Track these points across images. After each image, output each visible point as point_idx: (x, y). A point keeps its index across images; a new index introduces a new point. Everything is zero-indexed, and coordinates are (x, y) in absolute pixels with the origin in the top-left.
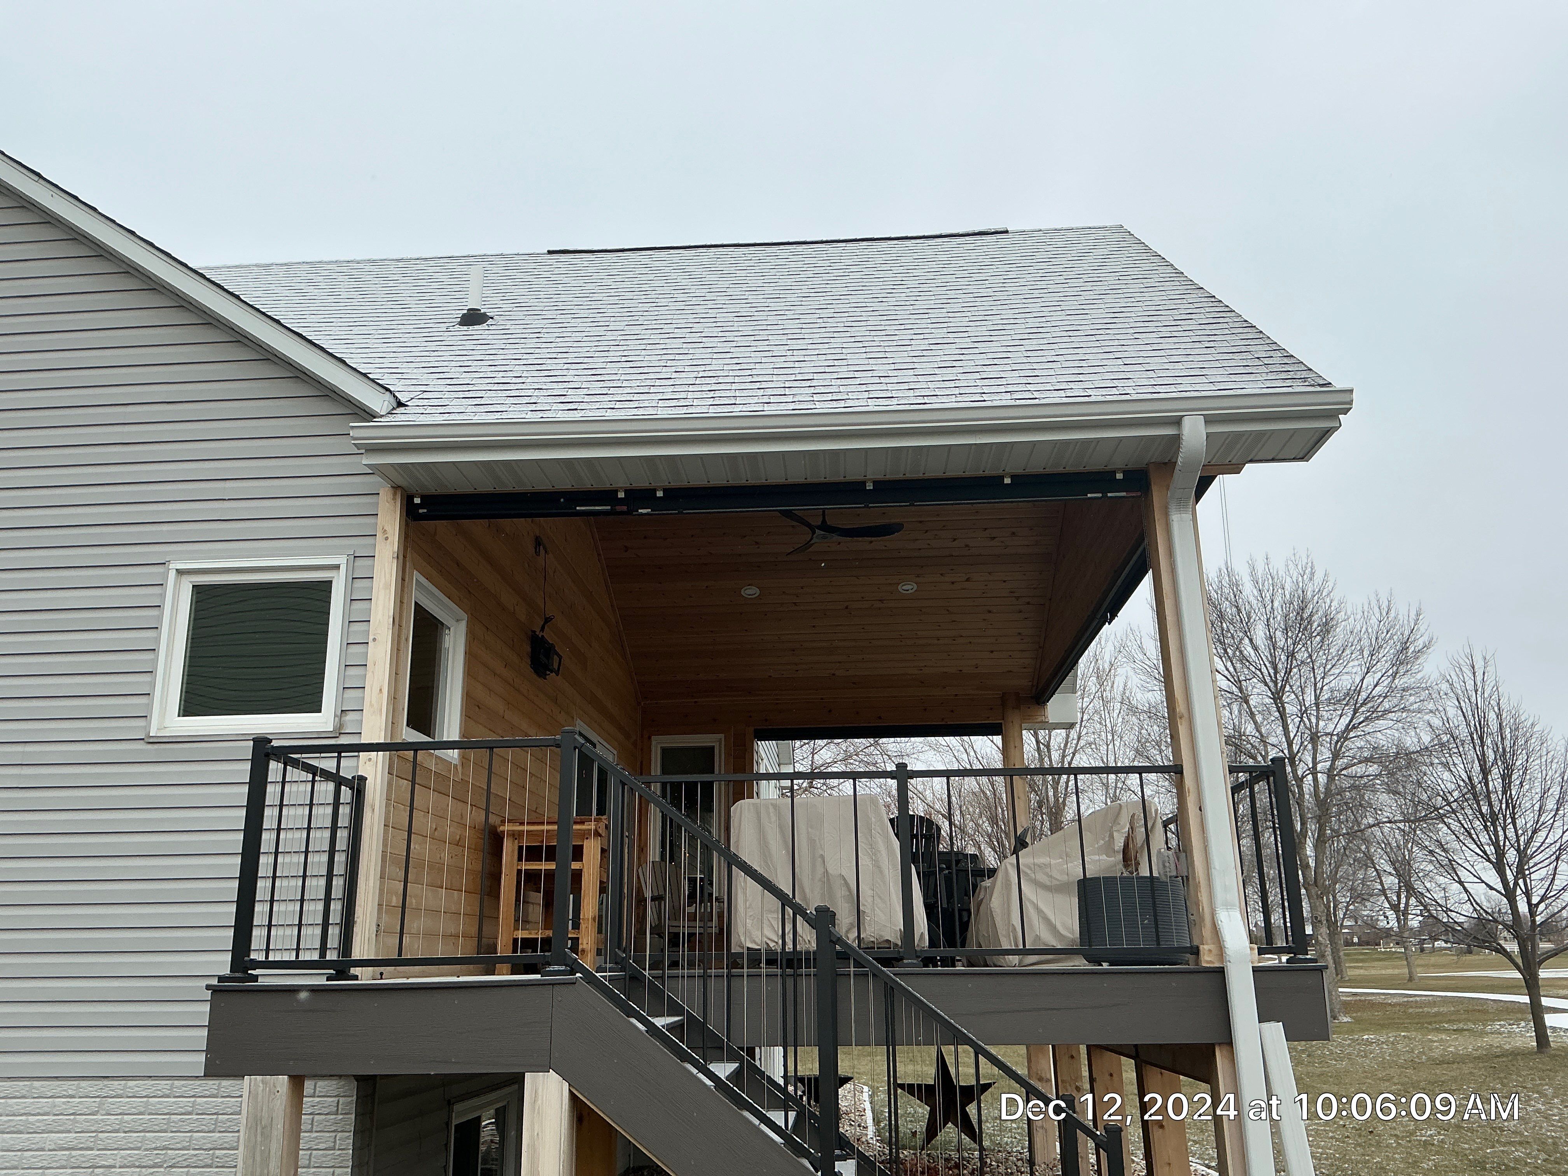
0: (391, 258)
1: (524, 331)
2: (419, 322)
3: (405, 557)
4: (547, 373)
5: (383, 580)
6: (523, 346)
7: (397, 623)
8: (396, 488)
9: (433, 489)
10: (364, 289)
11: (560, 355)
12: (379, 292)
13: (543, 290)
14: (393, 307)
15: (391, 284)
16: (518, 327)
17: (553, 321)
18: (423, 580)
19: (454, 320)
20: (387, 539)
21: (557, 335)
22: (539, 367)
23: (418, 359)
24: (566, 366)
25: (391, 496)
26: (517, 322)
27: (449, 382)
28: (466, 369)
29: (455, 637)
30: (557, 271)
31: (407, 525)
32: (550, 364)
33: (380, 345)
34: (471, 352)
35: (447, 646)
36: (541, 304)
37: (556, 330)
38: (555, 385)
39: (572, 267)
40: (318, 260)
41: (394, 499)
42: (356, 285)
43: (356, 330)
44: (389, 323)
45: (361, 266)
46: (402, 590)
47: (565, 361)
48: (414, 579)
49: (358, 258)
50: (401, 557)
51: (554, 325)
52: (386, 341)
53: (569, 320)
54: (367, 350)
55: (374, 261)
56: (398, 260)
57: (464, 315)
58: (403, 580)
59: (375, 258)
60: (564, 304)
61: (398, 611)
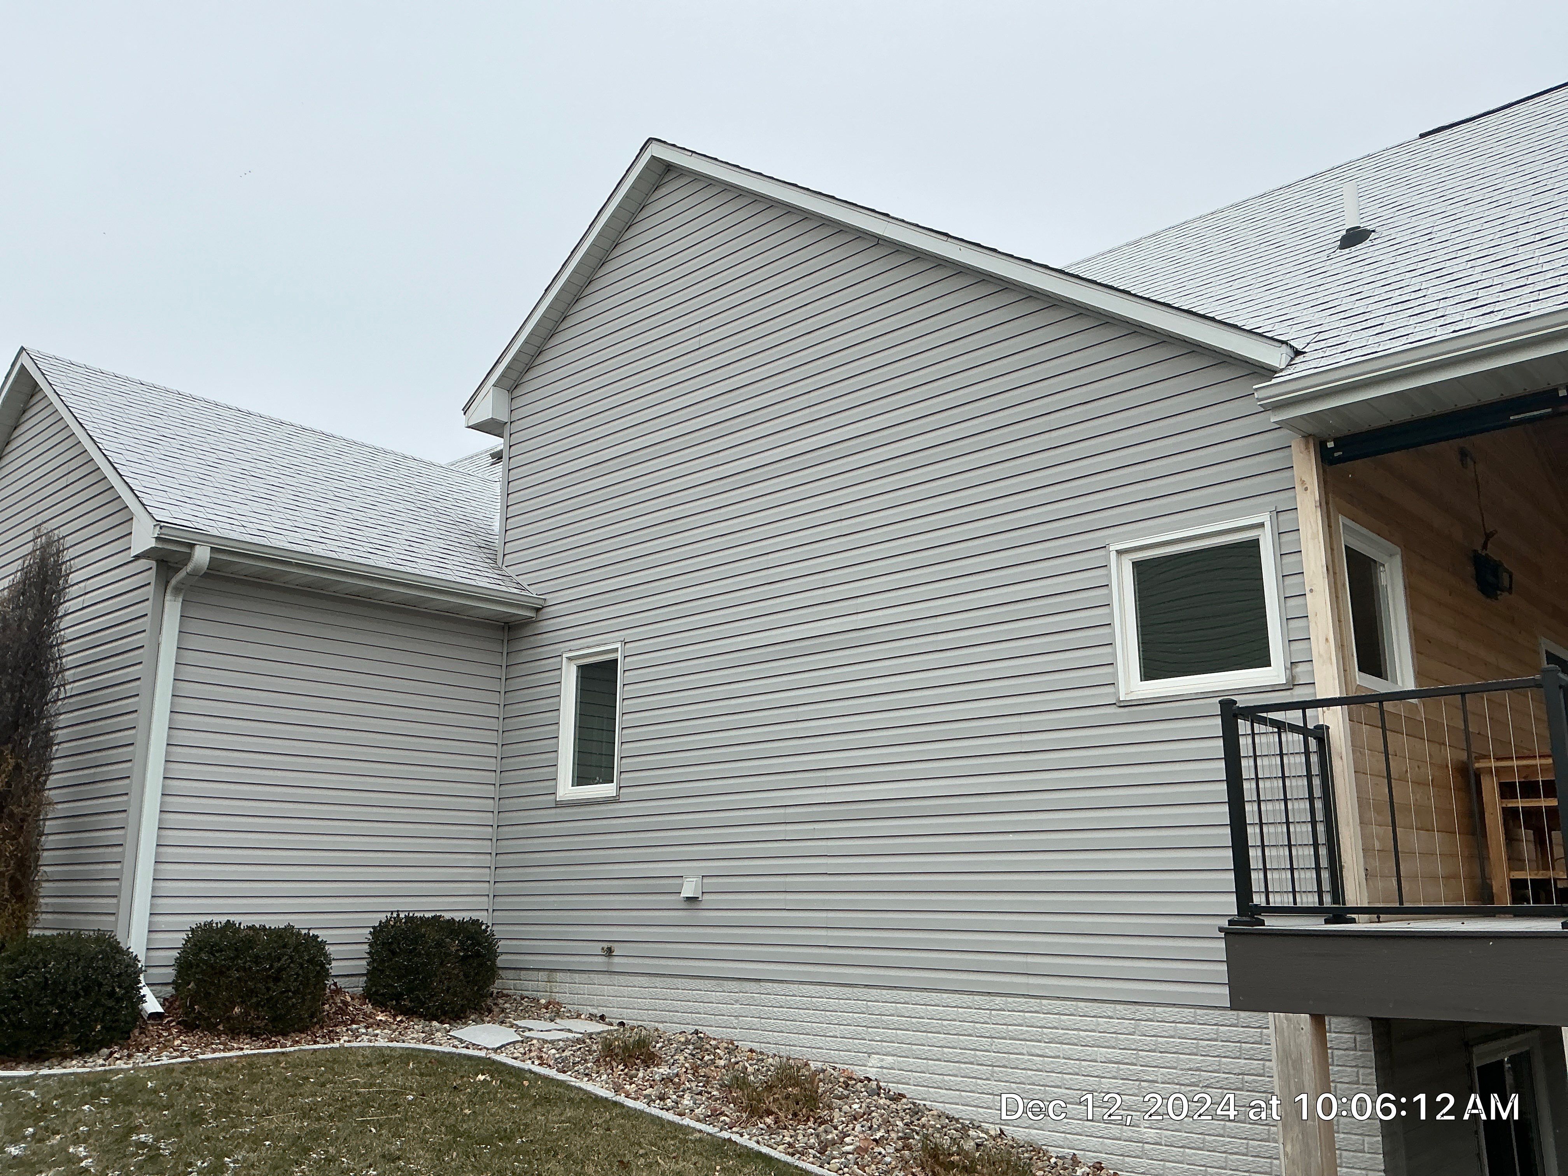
0: (1253, 195)
1: (1413, 236)
2: (1297, 257)
3: (1327, 503)
4: (1448, 278)
5: (1310, 531)
6: (1415, 253)
7: (1331, 569)
8: (1307, 437)
9: (1345, 430)
10: (1235, 238)
11: (1460, 253)
12: (1250, 237)
13: (1424, 181)
14: (1267, 248)
15: (1260, 224)
16: (1404, 233)
17: (1443, 215)
18: (1349, 522)
19: (1334, 245)
20: (1306, 489)
21: (1452, 230)
22: (1438, 274)
23: (1306, 299)
24: (1470, 264)
25: (1303, 447)
26: (1402, 228)
27: (1342, 315)
28: (1358, 297)
29: (1391, 574)
30: (1435, 155)
31: (1324, 471)
32: (1450, 267)
33: (1263, 294)
34: (1360, 276)
35: (1384, 583)
36: (1425, 199)
37: (1449, 225)
38: (1461, 290)
39: (1452, 145)
40: (1183, 221)
41: (1307, 448)
42: (1224, 236)
43: (1236, 285)
44: (1267, 267)
45: (1225, 214)
46: (1331, 536)
47: (1467, 258)
48: (1341, 524)
49: (1221, 207)
50: (1324, 504)
51: (1446, 220)
52: (1269, 287)
53: (1462, 209)
54: (1252, 303)
55: (1237, 205)
56: (1262, 196)
57: (1343, 237)
58: (1329, 526)
59: (1237, 201)
60: (1451, 191)
61: (1330, 560)
